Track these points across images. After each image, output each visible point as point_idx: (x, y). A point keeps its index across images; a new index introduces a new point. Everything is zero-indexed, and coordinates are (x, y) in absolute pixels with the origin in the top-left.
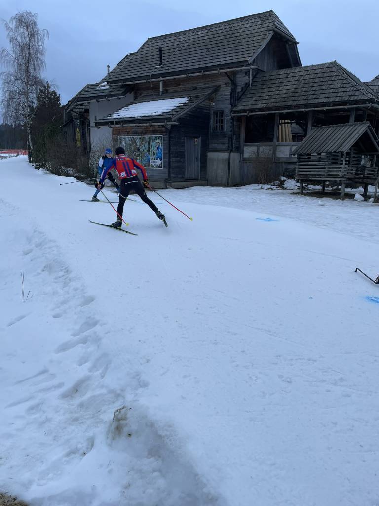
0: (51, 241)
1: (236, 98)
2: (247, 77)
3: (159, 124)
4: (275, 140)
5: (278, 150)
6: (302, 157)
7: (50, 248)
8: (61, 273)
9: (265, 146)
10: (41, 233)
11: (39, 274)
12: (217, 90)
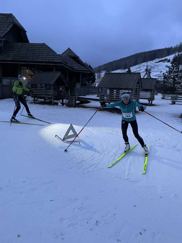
6: (33, 86)
9: (14, 79)
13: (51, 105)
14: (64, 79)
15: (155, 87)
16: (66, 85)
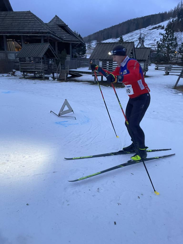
4: (6, 50)
6: (21, 59)
9: (1, 53)
13: (42, 80)
14: (53, 52)
15: (149, 57)
16: (56, 58)
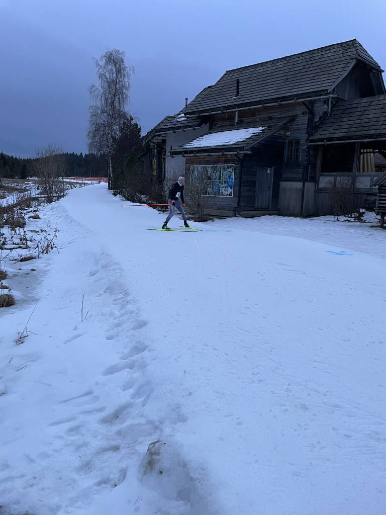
0: (116, 263)
1: (313, 128)
2: (326, 106)
3: (232, 153)
4: (354, 171)
5: (357, 180)
6: (383, 188)
7: (114, 270)
8: (121, 296)
9: (343, 176)
10: (107, 255)
11: (101, 295)
12: (293, 119)
